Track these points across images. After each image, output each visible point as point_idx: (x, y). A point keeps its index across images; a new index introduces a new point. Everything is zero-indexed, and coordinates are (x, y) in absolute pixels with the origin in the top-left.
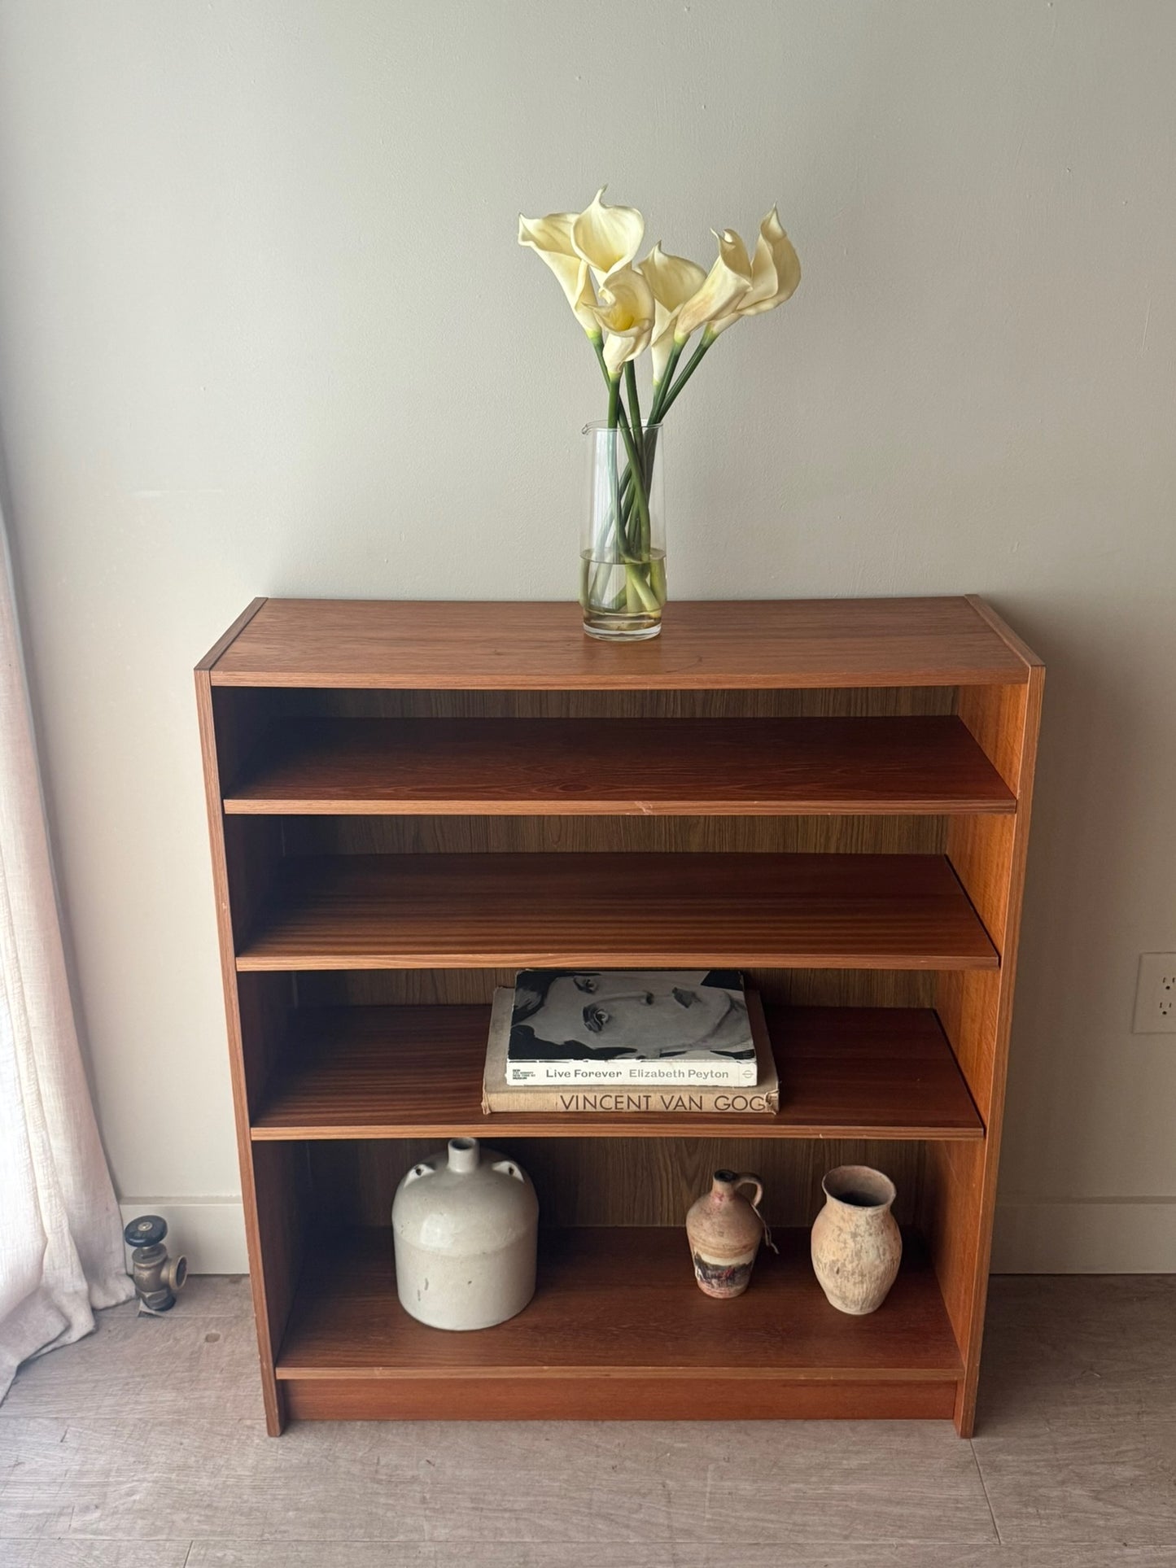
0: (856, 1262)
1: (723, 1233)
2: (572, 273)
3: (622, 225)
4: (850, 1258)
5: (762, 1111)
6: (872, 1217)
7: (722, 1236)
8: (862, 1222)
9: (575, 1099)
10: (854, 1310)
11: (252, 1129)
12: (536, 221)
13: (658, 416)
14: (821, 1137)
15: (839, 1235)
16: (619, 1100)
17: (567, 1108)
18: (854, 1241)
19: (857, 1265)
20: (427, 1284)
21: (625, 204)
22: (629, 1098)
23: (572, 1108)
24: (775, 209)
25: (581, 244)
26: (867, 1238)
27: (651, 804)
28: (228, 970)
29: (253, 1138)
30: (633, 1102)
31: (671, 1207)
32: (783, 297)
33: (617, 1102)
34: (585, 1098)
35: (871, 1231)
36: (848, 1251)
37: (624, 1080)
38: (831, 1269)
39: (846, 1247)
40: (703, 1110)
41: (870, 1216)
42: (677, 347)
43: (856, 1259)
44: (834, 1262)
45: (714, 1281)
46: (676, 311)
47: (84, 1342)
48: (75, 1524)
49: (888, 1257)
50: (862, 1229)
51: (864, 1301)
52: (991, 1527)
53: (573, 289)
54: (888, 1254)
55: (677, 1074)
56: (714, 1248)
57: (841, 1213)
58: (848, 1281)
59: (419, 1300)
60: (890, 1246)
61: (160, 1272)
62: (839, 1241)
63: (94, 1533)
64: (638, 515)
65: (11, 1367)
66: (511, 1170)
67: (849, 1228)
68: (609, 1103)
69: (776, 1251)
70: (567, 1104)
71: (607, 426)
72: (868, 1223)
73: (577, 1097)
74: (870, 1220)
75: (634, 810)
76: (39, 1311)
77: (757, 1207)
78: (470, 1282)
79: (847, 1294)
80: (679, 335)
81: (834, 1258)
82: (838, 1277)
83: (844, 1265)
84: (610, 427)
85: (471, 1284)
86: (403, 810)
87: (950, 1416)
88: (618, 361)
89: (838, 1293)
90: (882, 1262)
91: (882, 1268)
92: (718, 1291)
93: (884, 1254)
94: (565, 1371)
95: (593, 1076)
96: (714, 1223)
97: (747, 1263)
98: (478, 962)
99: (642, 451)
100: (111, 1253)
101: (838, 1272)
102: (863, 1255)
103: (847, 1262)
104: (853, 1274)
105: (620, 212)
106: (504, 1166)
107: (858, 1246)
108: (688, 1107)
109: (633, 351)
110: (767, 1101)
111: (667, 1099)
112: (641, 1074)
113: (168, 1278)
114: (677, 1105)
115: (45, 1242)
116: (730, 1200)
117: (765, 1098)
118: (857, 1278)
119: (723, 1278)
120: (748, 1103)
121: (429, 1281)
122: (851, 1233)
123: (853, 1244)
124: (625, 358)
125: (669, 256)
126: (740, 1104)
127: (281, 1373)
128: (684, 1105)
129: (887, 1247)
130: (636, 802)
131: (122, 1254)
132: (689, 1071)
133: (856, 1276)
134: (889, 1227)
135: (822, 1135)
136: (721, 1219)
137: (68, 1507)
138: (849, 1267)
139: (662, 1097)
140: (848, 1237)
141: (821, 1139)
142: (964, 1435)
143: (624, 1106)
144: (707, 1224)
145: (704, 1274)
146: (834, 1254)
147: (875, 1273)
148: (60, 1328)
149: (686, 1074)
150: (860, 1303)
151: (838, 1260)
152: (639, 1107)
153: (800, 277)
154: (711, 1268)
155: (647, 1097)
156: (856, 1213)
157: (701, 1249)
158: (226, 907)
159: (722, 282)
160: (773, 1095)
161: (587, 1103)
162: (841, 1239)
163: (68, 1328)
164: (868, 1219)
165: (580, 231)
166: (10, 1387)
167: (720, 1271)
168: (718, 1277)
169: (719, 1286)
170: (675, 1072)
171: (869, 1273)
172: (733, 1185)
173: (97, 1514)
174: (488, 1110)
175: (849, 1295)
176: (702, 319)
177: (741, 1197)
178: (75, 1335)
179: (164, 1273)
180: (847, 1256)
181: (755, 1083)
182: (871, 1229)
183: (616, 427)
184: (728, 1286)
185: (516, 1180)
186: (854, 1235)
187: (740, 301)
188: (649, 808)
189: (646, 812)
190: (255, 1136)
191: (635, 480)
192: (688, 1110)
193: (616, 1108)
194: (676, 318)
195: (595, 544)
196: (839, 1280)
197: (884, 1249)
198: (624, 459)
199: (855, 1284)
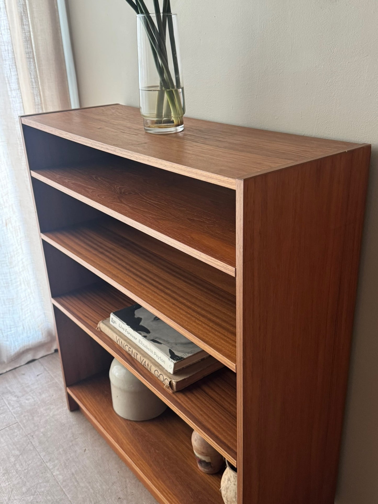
16: (130, 349)
30: (133, 353)
37: (136, 342)
40: (151, 372)
68: (127, 349)
73: (120, 340)
95: (130, 334)
107: (228, 486)
108: (147, 367)
111: (142, 359)
112: (142, 343)
114: (144, 364)
117: (169, 381)
120: (164, 380)
126: (162, 378)
127: (68, 390)
139: (141, 357)
149: (154, 353)
152: (134, 356)
155: (137, 354)
160: (173, 382)
170: (151, 350)
174: (99, 328)
181: (172, 373)
193: (129, 352)
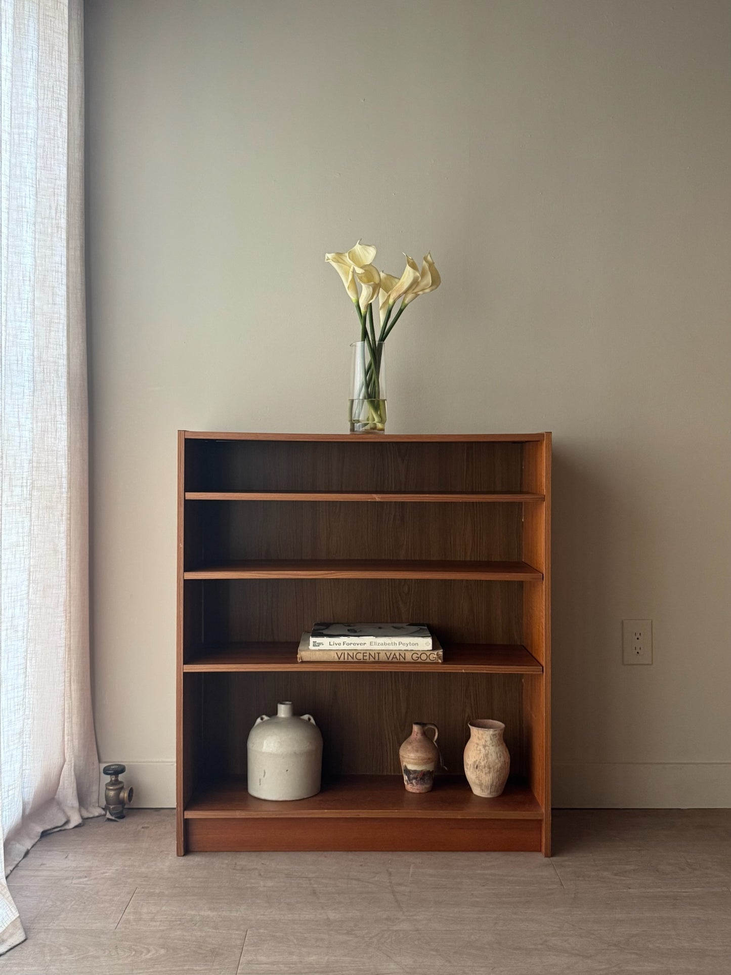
0: (486, 760)
1: (418, 750)
2: (347, 274)
3: (368, 252)
4: (483, 758)
5: (434, 661)
6: (493, 735)
7: (418, 752)
8: (488, 739)
9: (343, 654)
10: (486, 794)
11: (184, 666)
12: (333, 254)
13: (383, 339)
14: (463, 671)
15: (477, 747)
16: (365, 654)
17: (339, 659)
18: (485, 749)
19: (487, 762)
20: (265, 773)
21: (369, 244)
22: (370, 654)
23: (342, 659)
24: (429, 253)
25: (351, 257)
26: (491, 747)
27: (380, 496)
28: (180, 579)
29: (185, 671)
30: (372, 656)
31: (392, 763)
32: (434, 287)
33: (364, 656)
34: (348, 654)
35: (493, 744)
36: (482, 755)
37: (367, 647)
38: (474, 766)
39: (480, 753)
40: (406, 661)
41: (492, 734)
42: (390, 306)
43: (485, 758)
44: (475, 762)
45: (414, 781)
46: (389, 293)
47: (76, 829)
48: (73, 882)
49: (502, 759)
50: (488, 743)
51: (492, 785)
52: (560, 883)
53: (347, 281)
54: (502, 757)
55: (393, 644)
56: (413, 759)
57: (477, 735)
58: (482, 772)
59: (260, 784)
61: (119, 793)
62: (477, 750)
63: (85, 884)
64: (374, 382)
65: (39, 832)
66: (309, 719)
67: (482, 742)
68: (360, 656)
69: (446, 768)
70: (339, 656)
71: (361, 340)
72: (491, 739)
74: (492, 737)
75: (372, 499)
76: (54, 810)
77: (436, 742)
78: (287, 770)
79: (482, 782)
80: (391, 301)
81: (475, 760)
82: (477, 770)
83: (480, 762)
84: (362, 341)
85: (288, 771)
86: (267, 498)
87: (540, 851)
88: (365, 303)
89: (477, 782)
90: (499, 761)
91: (499, 765)
92: (416, 788)
93: (500, 757)
94: (336, 813)
95: (352, 645)
96: (414, 746)
97: (431, 770)
98: (298, 575)
99: (376, 353)
100: (92, 792)
101: (477, 768)
102: (489, 756)
103: (481, 761)
104: (484, 768)
105: (367, 247)
106: (306, 717)
107: (487, 751)
108: (398, 659)
109: (372, 298)
110: (437, 655)
111: (388, 654)
112: (375, 644)
113: (124, 797)
114: (393, 658)
115: (65, 761)
116: (422, 735)
117: (436, 653)
118: (487, 770)
119: (419, 779)
120: (428, 657)
121: (266, 771)
122: (483, 745)
123: (484, 750)
124: (369, 301)
125: (387, 275)
126: (424, 657)
127: (187, 814)
128: (396, 658)
129: (502, 754)
130: (373, 495)
131: (98, 794)
132: (399, 643)
133: (486, 768)
134: (502, 744)
135: (465, 670)
136: (417, 744)
137: (71, 877)
138: (483, 764)
139: (386, 653)
140: (481, 747)
141: (464, 673)
142: (546, 856)
143: (367, 657)
144: (410, 747)
145: (408, 778)
146: (475, 758)
147: (496, 767)
148: (64, 820)
149: (398, 644)
150: (490, 787)
151: (477, 760)
152: (375, 659)
153: (440, 282)
154: (412, 773)
155: (379, 653)
156: (485, 733)
157: (407, 762)
158: (182, 546)
159: (408, 275)
160: (440, 653)
161: (349, 656)
162: (478, 749)
163: (67, 822)
164: (491, 736)
165: (351, 255)
166: (37, 842)
167: (416, 774)
168: (416, 778)
169: (417, 784)
170: (392, 643)
171: (493, 767)
172: (423, 727)
173: (86, 879)
174: (301, 659)
175: (484, 782)
176: (401, 293)
177: (427, 735)
178: (72, 825)
179: (122, 795)
180: (481, 757)
181: (431, 648)
182: (493, 742)
183: (364, 341)
184: (421, 784)
185: (312, 724)
186: (485, 746)
187: (416, 287)
188: (379, 498)
189: (378, 500)
190: (186, 669)
191: (373, 366)
192: (399, 661)
193: (363, 659)
194: (389, 296)
195: (355, 397)
196: (478, 773)
197: (500, 755)
198: (368, 358)
199: (486, 774)
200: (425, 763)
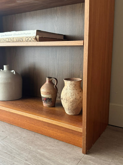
0: (65, 96)
6: (71, 84)
8: (68, 86)
26: (69, 90)
33: (8, 40)
40: (23, 41)
50: (68, 88)
51: (69, 109)
60: (75, 94)
66: (13, 72)
67: (66, 87)
70: (1, 41)
72: (70, 86)
82: (62, 101)
83: (63, 97)
91: (72, 99)
97: (50, 98)
101: (62, 99)
102: (67, 94)
111: (17, 39)
116: (48, 82)
119: (44, 101)
120: (32, 39)
123: (66, 91)
126: (30, 39)
128: (20, 40)
133: (65, 100)
134: (77, 90)
147: (70, 100)
149: (23, 34)
155: (13, 38)
170: (21, 34)
171: (68, 100)
180: (64, 94)
185: (14, 74)
186: (66, 89)
197: (73, 94)
199: (65, 103)
200: (46, 94)
